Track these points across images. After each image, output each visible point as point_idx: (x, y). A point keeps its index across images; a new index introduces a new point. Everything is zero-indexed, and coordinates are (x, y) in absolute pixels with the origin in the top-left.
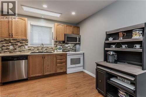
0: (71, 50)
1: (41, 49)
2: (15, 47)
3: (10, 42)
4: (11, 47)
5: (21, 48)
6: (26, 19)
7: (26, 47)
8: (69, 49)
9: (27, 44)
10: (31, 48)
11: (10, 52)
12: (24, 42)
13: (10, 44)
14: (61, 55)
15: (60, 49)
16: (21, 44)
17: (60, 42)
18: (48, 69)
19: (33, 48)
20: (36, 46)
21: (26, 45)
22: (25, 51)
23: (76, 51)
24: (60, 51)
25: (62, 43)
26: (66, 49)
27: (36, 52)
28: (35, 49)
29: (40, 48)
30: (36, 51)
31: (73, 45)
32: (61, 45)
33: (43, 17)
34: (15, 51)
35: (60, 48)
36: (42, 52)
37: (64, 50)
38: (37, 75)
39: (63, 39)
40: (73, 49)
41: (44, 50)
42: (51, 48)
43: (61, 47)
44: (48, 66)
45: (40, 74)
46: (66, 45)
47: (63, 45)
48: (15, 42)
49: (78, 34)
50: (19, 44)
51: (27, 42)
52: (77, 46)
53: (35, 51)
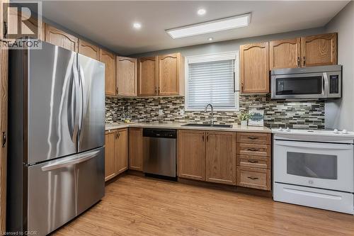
0: (299, 123)
1: (210, 117)
2: (166, 112)
3: (160, 104)
4: (161, 113)
5: (174, 114)
6: (178, 54)
7: (182, 112)
8: (291, 118)
9: (182, 105)
10: (189, 114)
11: (160, 122)
12: (178, 101)
13: (160, 107)
14: (253, 137)
15: (256, 117)
16: (174, 107)
17: (258, 98)
18: (215, 168)
19: (193, 113)
20: (198, 110)
21: (182, 107)
22: (180, 121)
23: (321, 127)
24: (256, 123)
25: (264, 99)
26: (279, 120)
27: (198, 123)
28: (196, 117)
29: (207, 115)
30: (199, 121)
31: (309, 105)
32: (261, 106)
33: (211, 39)
34: (166, 119)
35: (256, 115)
36: (209, 125)
37: (272, 120)
38: (193, 176)
39: (264, 89)
40: (307, 121)
41: (215, 119)
42: (232, 114)
43: (262, 112)
44: (216, 161)
45: (198, 177)
46: (281, 107)
47: (267, 105)
48: (166, 103)
49: (331, 64)
50: (171, 107)
51: (183, 102)
52: (330, 109)
53: (196, 121)
